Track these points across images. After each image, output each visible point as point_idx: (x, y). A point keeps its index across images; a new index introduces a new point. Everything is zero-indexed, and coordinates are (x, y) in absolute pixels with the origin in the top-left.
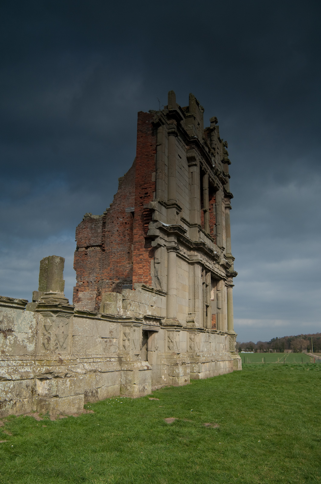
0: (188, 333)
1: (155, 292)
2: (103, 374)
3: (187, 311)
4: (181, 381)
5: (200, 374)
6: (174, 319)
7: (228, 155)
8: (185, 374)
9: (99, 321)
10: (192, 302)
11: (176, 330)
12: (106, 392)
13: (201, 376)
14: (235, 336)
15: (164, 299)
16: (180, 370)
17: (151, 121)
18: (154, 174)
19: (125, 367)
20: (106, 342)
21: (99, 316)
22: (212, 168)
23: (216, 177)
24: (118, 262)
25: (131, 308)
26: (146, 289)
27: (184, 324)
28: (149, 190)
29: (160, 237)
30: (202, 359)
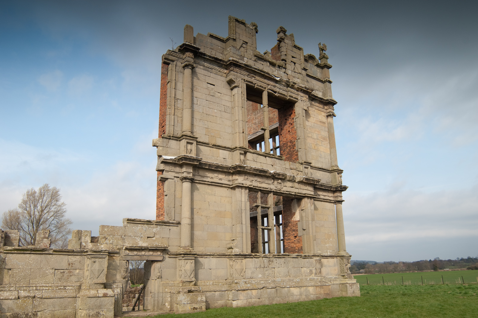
0: (229, 260)
1: (155, 224)
2: (45, 300)
5: (234, 302)
7: (327, 59)
8: (194, 302)
9: (51, 256)
11: (184, 258)
12: (50, 315)
13: (235, 304)
14: (344, 257)
20: (64, 272)
21: (51, 252)
22: (276, 82)
23: (290, 88)
25: (107, 241)
26: (135, 222)
29: (165, 171)
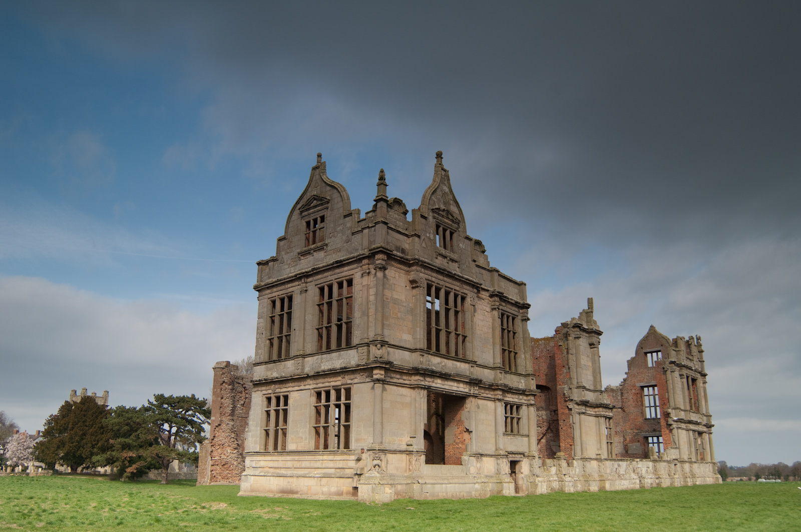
0: (690, 464)
1: (675, 447)
3: (687, 453)
4: (689, 484)
6: (683, 458)
8: (690, 482)
10: (689, 449)
13: (697, 483)
14: (716, 463)
15: (678, 450)
16: (688, 480)
17: (662, 367)
18: (667, 394)
19: (671, 477)
23: (696, 372)
24: (635, 419)
25: (670, 456)
26: (672, 447)
27: (687, 460)
28: (665, 402)
29: (674, 424)
30: (697, 476)
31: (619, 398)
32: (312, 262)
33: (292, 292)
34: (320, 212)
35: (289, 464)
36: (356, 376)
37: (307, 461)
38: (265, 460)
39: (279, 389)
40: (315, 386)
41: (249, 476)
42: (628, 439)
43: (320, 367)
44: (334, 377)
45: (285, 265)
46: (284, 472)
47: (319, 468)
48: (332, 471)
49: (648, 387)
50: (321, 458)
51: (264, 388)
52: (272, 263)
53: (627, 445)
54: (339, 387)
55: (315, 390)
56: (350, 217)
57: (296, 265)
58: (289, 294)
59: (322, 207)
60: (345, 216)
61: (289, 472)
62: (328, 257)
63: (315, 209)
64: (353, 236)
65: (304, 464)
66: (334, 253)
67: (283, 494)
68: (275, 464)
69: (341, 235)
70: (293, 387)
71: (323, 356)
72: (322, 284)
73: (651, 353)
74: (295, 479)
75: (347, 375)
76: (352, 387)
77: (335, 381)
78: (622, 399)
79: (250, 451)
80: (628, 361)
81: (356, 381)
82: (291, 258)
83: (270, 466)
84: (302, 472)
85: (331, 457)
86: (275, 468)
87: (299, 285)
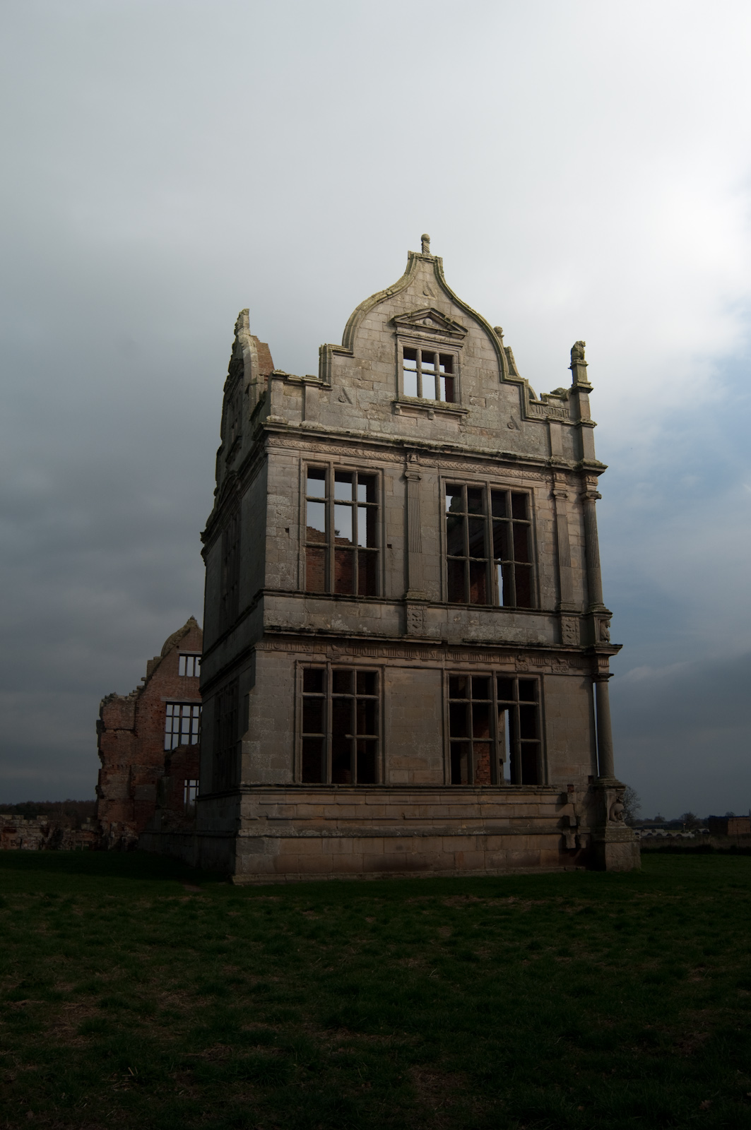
24: (151, 749)
31: (131, 714)
32: (429, 431)
33: (377, 468)
34: (443, 346)
35: (392, 811)
36: (547, 661)
37: (441, 805)
38: (313, 802)
39: (351, 659)
40: (450, 665)
41: (264, 839)
42: (137, 779)
43: (467, 634)
44: (500, 656)
45: (352, 407)
46: (376, 828)
47: (472, 819)
48: (505, 823)
49: (174, 704)
50: (474, 799)
51: (300, 648)
52: (316, 390)
53: (135, 787)
54: (510, 676)
55: (452, 672)
56: (513, 387)
57: (385, 420)
58: (368, 470)
59: (447, 339)
60: (504, 381)
61: (393, 828)
62: (470, 439)
63: (433, 336)
64: (524, 423)
65: (431, 812)
66: (481, 433)
67: (386, 873)
68: (349, 812)
69: (496, 409)
70: (390, 658)
71: (472, 613)
72: (458, 481)
73: (187, 656)
74: (417, 842)
75: (530, 657)
76: (539, 679)
77: (501, 664)
78: (135, 717)
79: (258, 783)
80: (149, 662)
81: (548, 670)
82: (367, 400)
83: (327, 815)
84: (431, 827)
85: (499, 799)
86: (347, 820)
87: (397, 462)
